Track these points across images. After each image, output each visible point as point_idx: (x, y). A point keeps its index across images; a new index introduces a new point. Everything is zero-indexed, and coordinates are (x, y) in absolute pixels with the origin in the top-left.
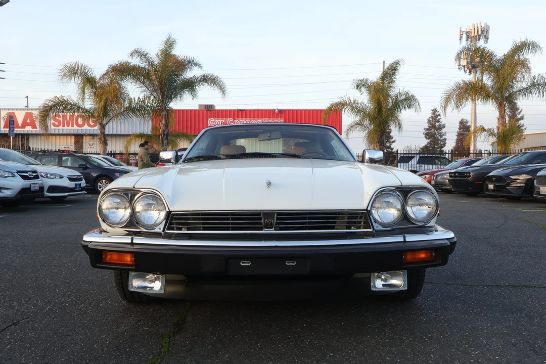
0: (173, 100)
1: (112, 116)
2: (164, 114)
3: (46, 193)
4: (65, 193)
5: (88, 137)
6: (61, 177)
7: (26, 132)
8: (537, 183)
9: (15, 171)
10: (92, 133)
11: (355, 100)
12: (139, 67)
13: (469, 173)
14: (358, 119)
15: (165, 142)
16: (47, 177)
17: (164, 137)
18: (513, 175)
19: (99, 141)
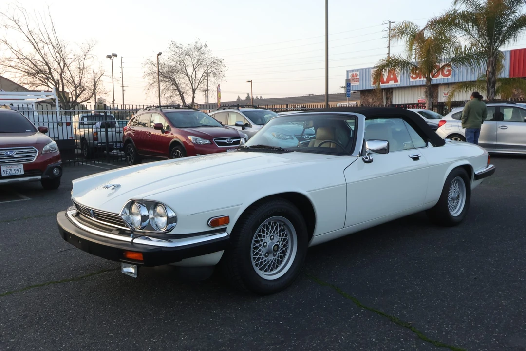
2: (491, 59)
5: (443, 87)
7: (390, 87)
10: (446, 82)
12: (467, 12)
17: (490, 84)
19: (425, 90)
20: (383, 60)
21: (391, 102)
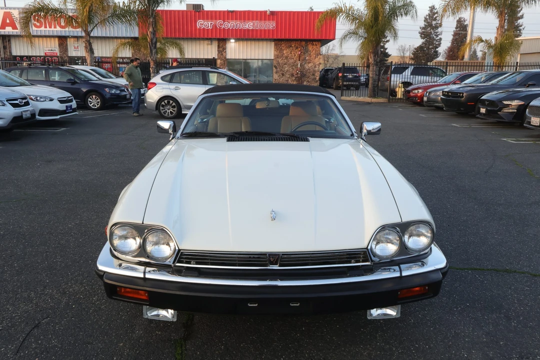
0: (160, 5)
1: (96, 22)
2: (151, 20)
3: (37, 117)
4: (57, 115)
5: (72, 39)
6: (51, 100)
7: (7, 33)
8: (529, 113)
9: (4, 99)
10: (76, 35)
11: (352, 7)
13: (463, 94)
14: (353, 27)
15: (153, 51)
16: (37, 100)
17: (152, 45)
18: (506, 101)
19: (84, 45)
20: (30, 5)
21: (10, 52)
